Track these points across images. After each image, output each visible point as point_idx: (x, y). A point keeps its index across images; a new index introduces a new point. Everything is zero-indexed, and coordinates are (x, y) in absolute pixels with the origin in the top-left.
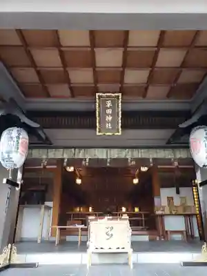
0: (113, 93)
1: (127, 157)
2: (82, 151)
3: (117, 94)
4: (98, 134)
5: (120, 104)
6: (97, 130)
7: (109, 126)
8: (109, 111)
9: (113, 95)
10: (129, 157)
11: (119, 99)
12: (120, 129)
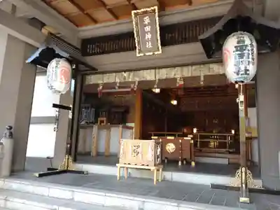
0: (149, 7)
1: (176, 77)
2: (132, 74)
3: (152, 8)
4: (138, 55)
5: (157, 19)
6: (137, 51)
7: (149, 45)
8: (148, 29)
9: (148, 9)
10: (178, 76)
11: (155, 13)
12: (160, 47)
